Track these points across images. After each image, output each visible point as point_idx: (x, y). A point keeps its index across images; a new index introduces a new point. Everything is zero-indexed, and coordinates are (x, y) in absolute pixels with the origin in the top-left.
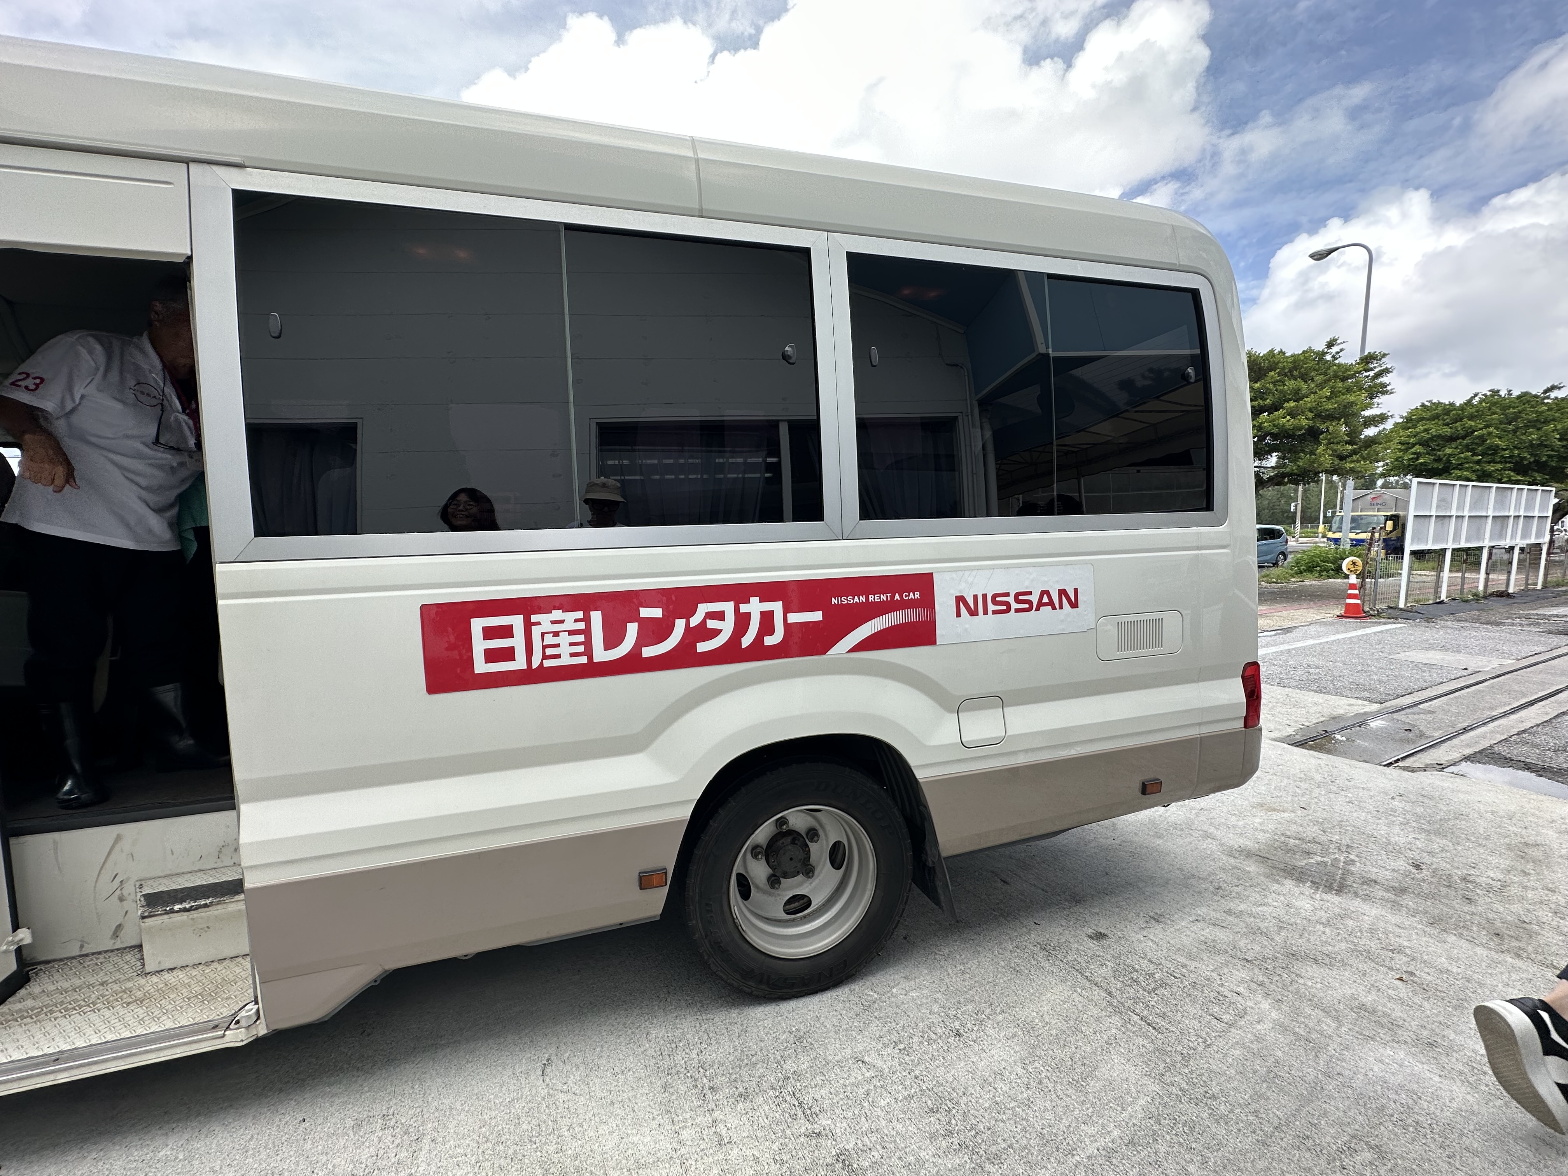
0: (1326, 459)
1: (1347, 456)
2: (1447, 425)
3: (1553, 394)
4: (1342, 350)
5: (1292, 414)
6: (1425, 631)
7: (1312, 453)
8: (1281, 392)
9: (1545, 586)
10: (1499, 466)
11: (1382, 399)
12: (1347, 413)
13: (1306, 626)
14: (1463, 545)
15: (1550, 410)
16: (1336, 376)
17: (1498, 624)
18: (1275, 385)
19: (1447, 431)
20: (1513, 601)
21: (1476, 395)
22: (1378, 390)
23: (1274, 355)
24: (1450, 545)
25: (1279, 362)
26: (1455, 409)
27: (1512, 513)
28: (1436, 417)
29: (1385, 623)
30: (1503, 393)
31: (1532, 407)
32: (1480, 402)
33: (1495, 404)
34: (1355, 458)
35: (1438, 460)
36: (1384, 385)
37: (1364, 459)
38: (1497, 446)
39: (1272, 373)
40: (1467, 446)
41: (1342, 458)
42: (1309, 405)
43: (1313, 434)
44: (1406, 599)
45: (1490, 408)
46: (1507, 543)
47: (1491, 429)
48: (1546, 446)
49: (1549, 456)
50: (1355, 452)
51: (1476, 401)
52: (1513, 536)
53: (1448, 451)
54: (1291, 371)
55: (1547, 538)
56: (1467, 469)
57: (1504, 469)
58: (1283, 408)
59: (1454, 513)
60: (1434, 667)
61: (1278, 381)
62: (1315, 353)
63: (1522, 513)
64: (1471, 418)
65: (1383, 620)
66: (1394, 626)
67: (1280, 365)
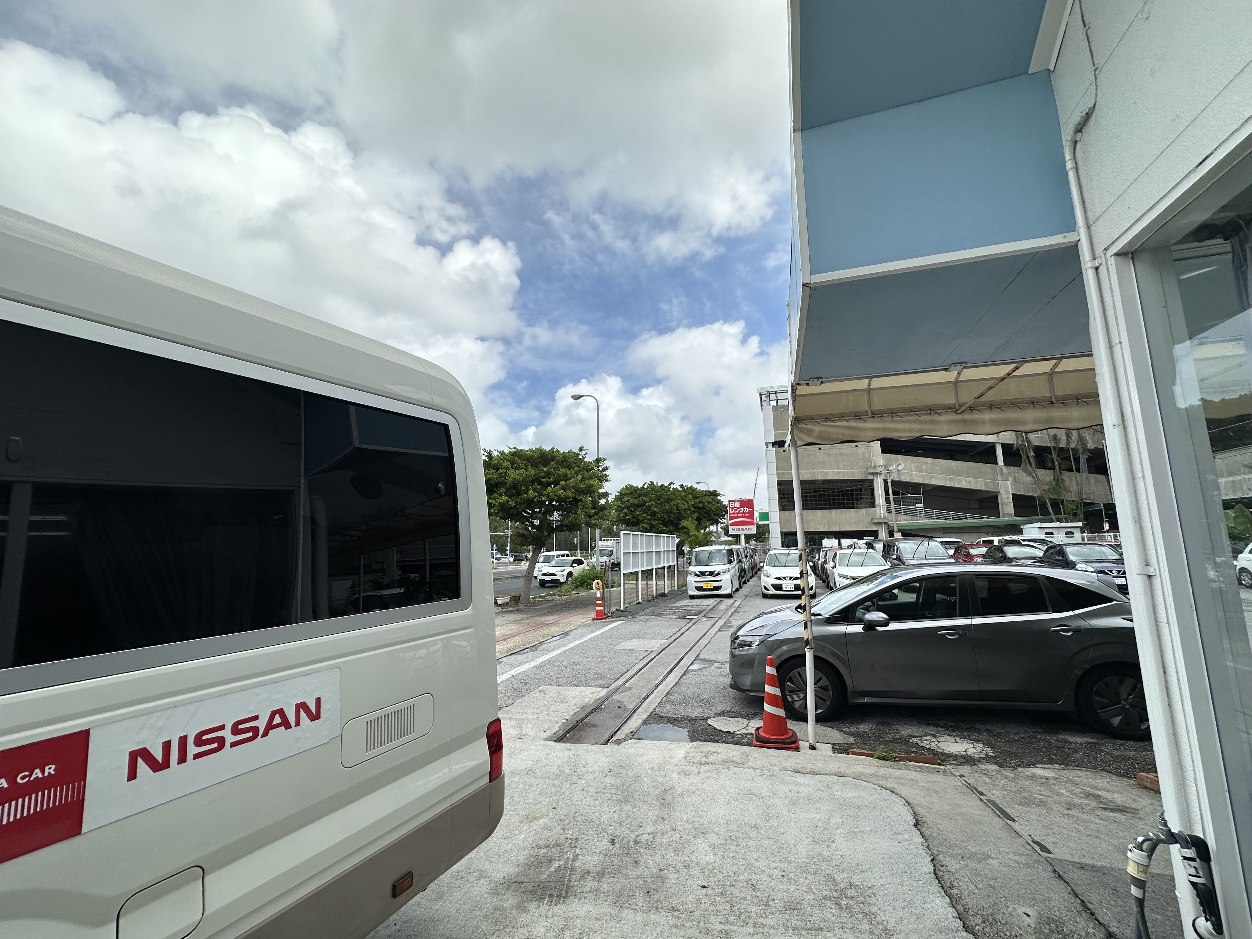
0: (582, 517)
1: (592, 516)
2: (636, 498)
3: (672, 486)
4: (586, 454)
5: (564, 488)
6: (631, 625)
7: (576, 514)
8: (558, 474)
9: (678, 588)
10: (657, 522)
11: (606, 484)
12: (590, 491)
13: (576, 629)
14: (645, 568)
15: (671, 494)
16: (584, 469)
17: (660, 615)
18: (555, 470)
19: (636, 501)
20: (667, 598)
21: (645, 484)
22: (603, 478)
23: (553, 452)
24: (640, 569)
25: (556, 456)
26: (638, 490)
27: (662, 550)
28: (631, 493)
29: (615, 621)
30: (655, 484)
31: (665, 492)
32: (648, 487)
33: (652, 489)
34: (596, 517)
35: (634, 517)
36: (607, 476)
37: (600, 518)
38: (655, 511)
39: (553, 463)
40: (644, 510)
41: (590, 517)
42: (572, 484)
43: (576, 501)
44: (624, 603)
45: (651, 491)
46: (662, 565)
47: (652, 502)
48: (672, 512)
49: (674, 518)
50: (596, 514)
51: (645, 487)
52: (664, 563)
53: (638, 513)
54: (562, 462)
55: (676, 563)
56: (646, 523)
57: (659, 524)
58: (559, 484)
59: (640, 551)
60: (634, 651)
61: (556, 468)
62: (574, 453)
63: (666, 549)
64: (645, 496)
65: (614, 619)
66: (619, 623)
67: (557, 458)
